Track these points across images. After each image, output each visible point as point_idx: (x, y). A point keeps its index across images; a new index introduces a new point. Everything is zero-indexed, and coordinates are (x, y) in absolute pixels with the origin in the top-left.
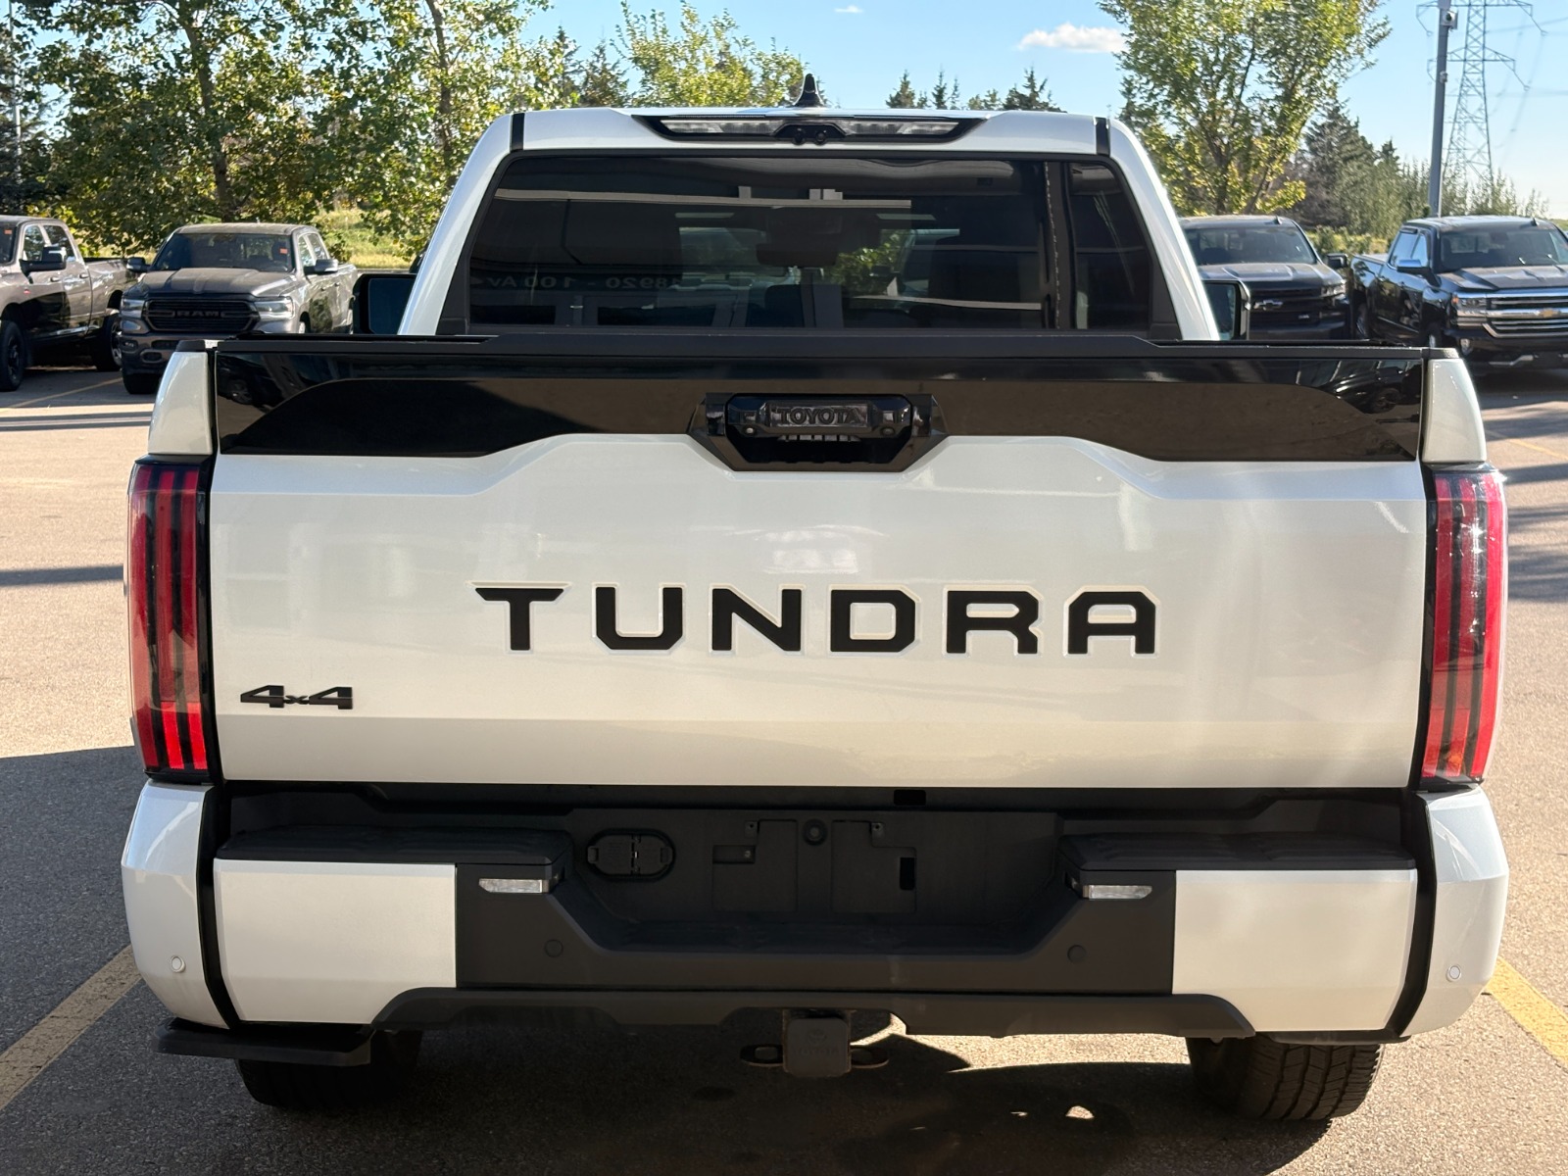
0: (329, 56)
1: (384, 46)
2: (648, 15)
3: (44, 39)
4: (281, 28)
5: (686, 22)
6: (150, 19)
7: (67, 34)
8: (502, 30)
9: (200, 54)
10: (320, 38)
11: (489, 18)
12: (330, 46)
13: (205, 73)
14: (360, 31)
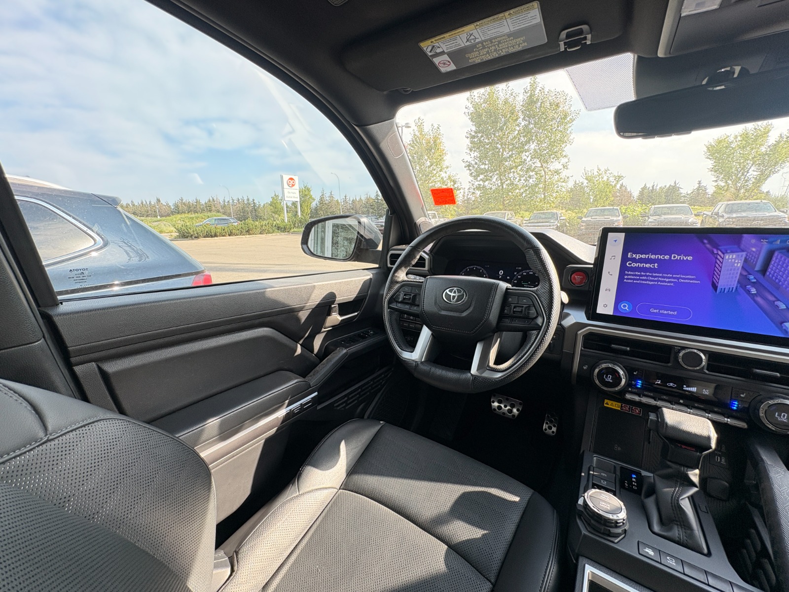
0: (524, 182)
1: (534, 179)
2: (590, 171)
3: (477, 183)
4: (516, 178)
5: (598, 171)
6: (494, 180)
7: (481, 183)
8: (558, 174)
9: (502, 184)
10: (522, 179)
11: (555, 172)
12: (524, 180)
13: (503, 187)
14: (530, 177)
